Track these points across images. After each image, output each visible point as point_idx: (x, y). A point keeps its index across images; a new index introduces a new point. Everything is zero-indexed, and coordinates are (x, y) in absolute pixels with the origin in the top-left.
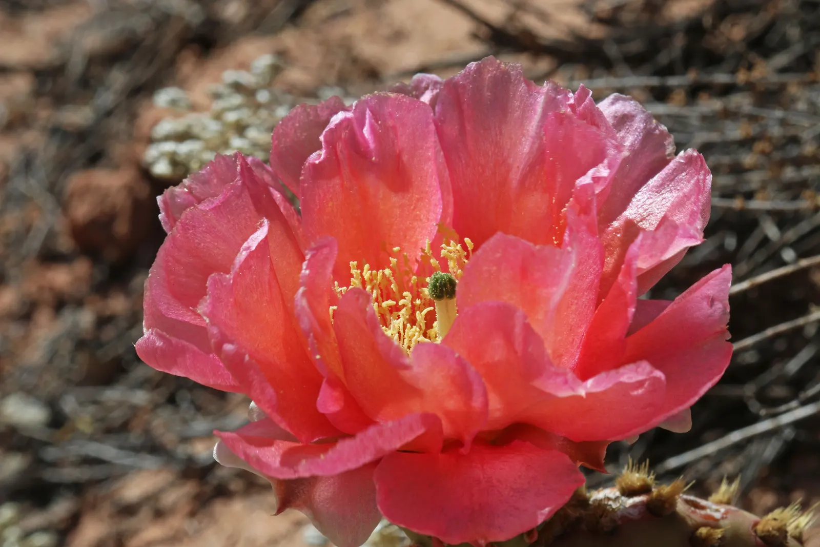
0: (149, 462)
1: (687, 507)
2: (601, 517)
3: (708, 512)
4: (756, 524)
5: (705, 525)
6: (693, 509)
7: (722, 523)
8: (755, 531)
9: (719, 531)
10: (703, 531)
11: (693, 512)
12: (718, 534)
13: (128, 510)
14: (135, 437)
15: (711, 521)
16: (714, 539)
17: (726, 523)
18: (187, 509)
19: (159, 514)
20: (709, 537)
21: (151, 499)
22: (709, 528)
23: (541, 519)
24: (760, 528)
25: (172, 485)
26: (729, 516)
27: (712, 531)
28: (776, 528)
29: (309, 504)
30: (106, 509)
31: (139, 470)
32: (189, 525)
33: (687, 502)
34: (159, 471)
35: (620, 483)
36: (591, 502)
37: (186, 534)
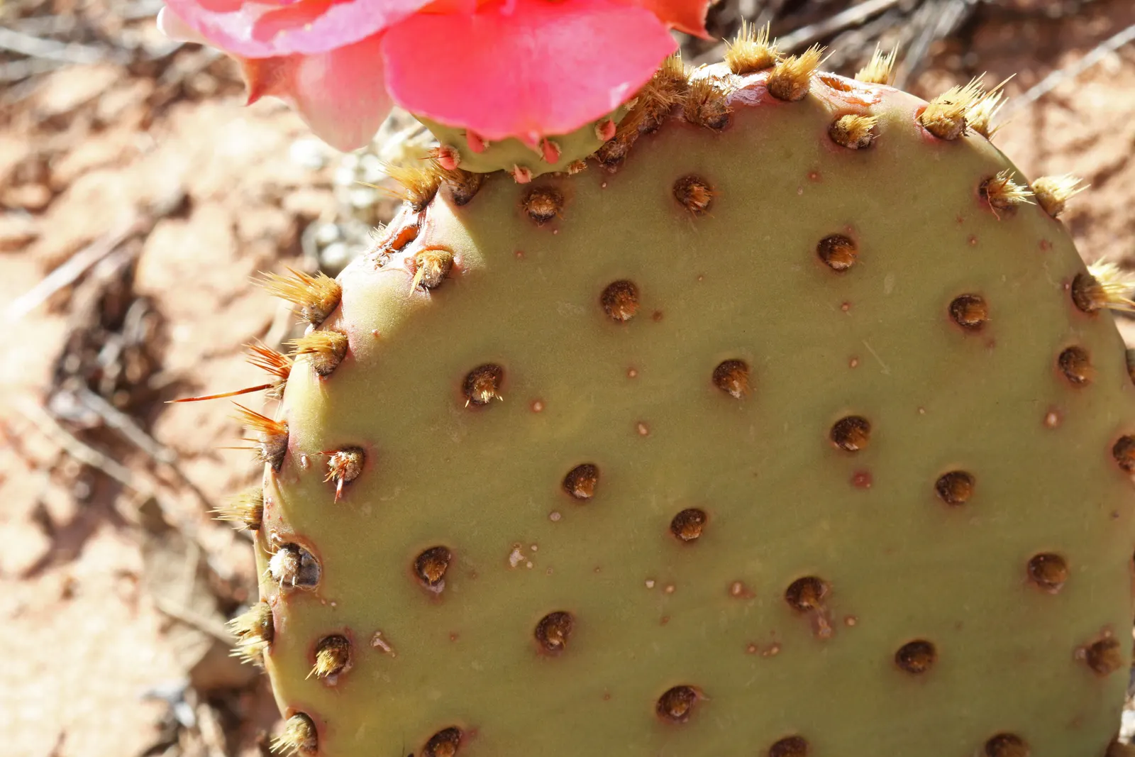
0: (83, 54)
1: (825, 87)
2: (704, 103)
3: (855, 94)
4: (921, 110)
5: (851, 112)
6: (833, 89)
7: (873, 108)
8: (921, 120)
9: (870, 119)
10: (847, 121)
11: (833, 94)
12: (867, 123)
13: (56, 123)
14: (63, 22)
15: (859, 107)
16: (864, 130)
17: (880, 110)
18: (135, 117)
19: (98, 127)
20: (856, 127)
21: (88, 105)
22: (855, 116)
23: (614, 103)
24: (926, 115)
25: (115, 86)
26: (883, 99)
27: (860, 119)
28: (949, 114)
29: (291, 89)
30: (24, 123)
31: (71, 64)
32: (142, 141)
33: (825, 80)
34: (97, 66)
35: (730, 56)
36: (690, 83)
37: (136, 152)
